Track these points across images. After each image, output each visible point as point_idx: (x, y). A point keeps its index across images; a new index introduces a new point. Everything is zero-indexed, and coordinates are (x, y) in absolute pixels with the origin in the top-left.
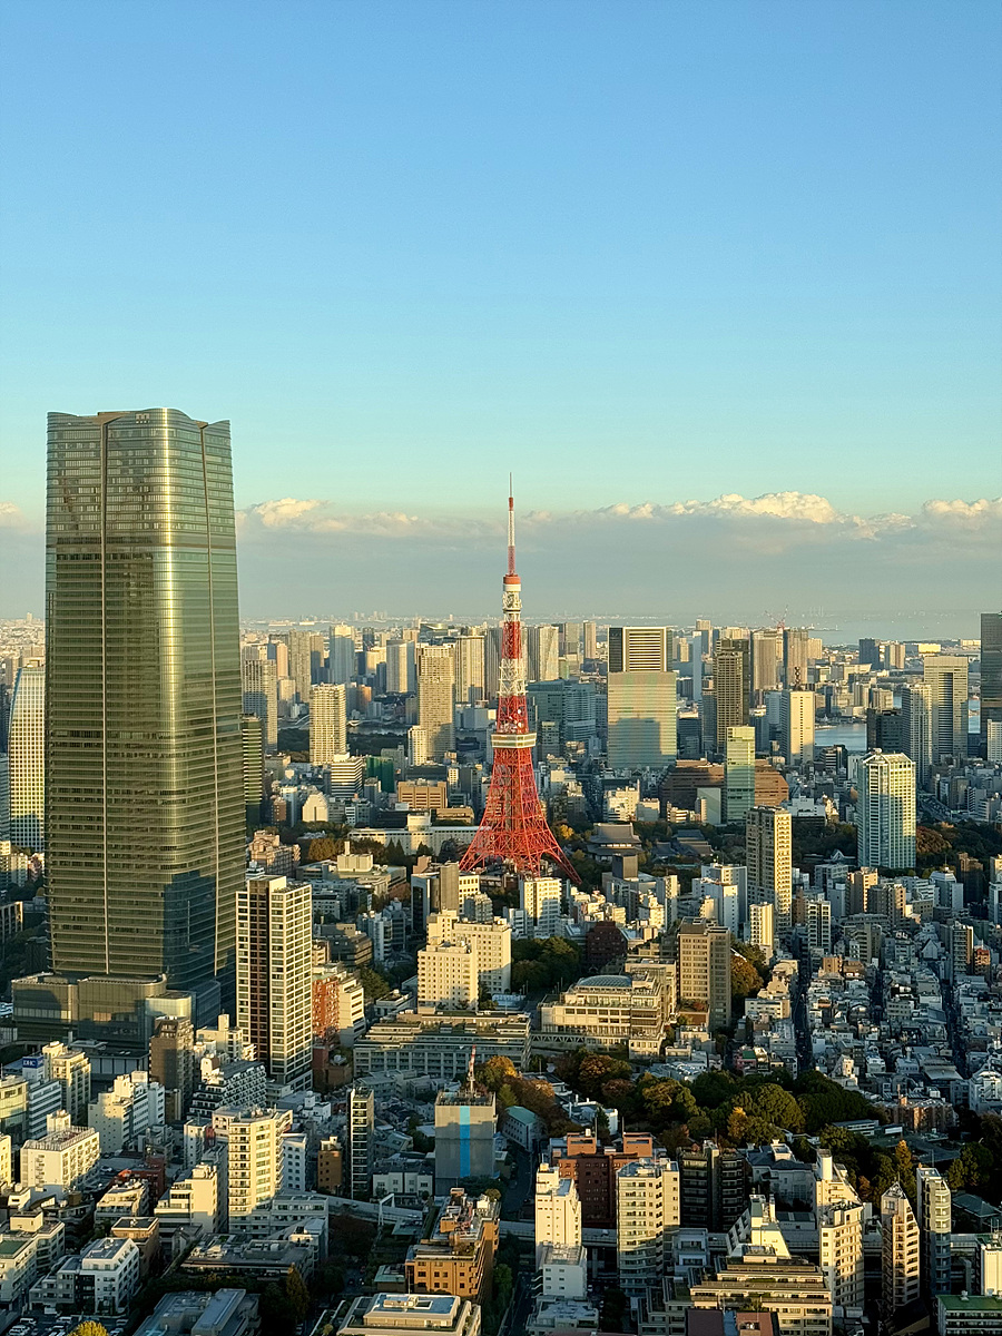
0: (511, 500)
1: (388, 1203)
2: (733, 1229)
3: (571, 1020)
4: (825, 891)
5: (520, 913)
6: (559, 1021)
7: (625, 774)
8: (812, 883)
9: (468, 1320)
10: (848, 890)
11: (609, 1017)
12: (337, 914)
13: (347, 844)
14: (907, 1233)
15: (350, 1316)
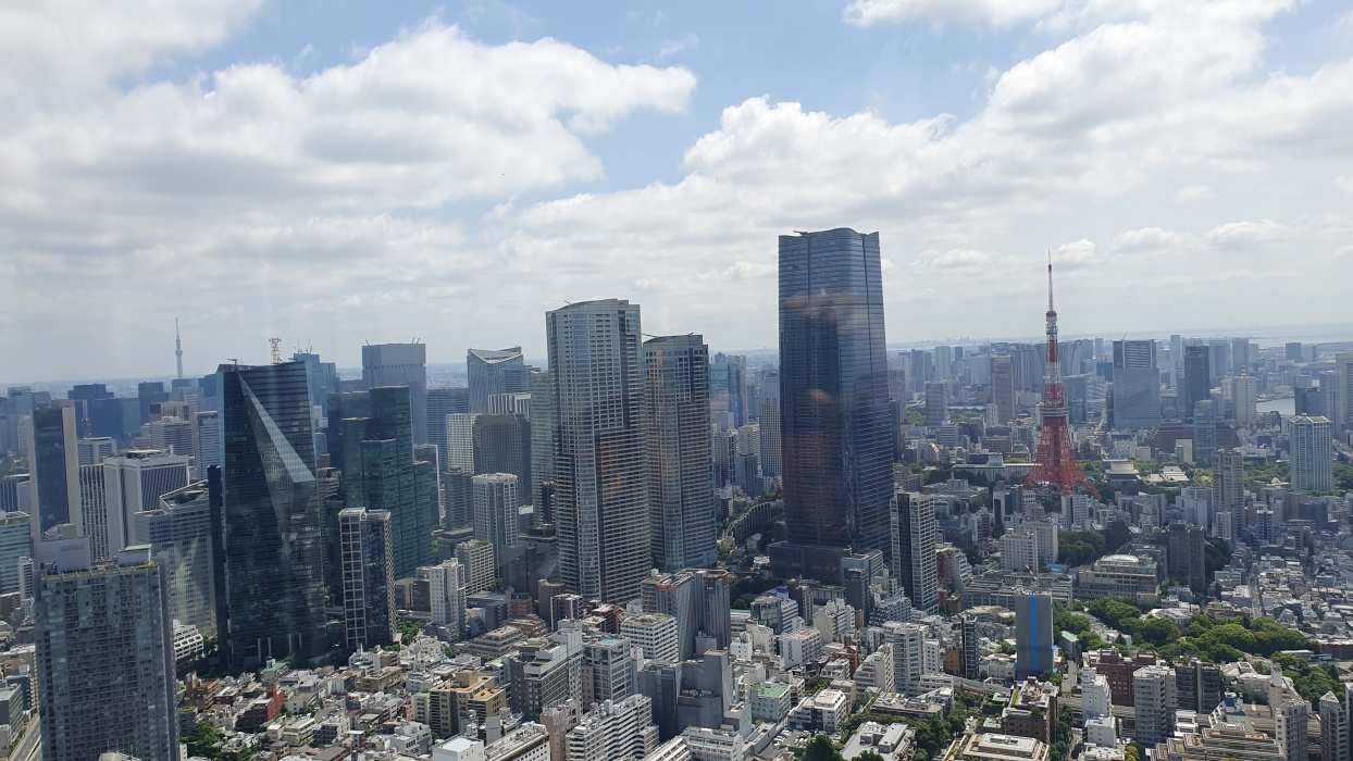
0: (1050, 266)
1: (989, 682)
2: (1214, 713)
3: (1098, 581)
4: (1268, 503)
5: (1062, 516)
6: (1090, 581)
7: (1125, 432)
8: (1258, 499)
9: (1042, 752)
10: (1284, 505)
11: (1123, 579)
12: (948, 513)
13: (952, 474)
14: (1338, 723)
15: (970, 745)
